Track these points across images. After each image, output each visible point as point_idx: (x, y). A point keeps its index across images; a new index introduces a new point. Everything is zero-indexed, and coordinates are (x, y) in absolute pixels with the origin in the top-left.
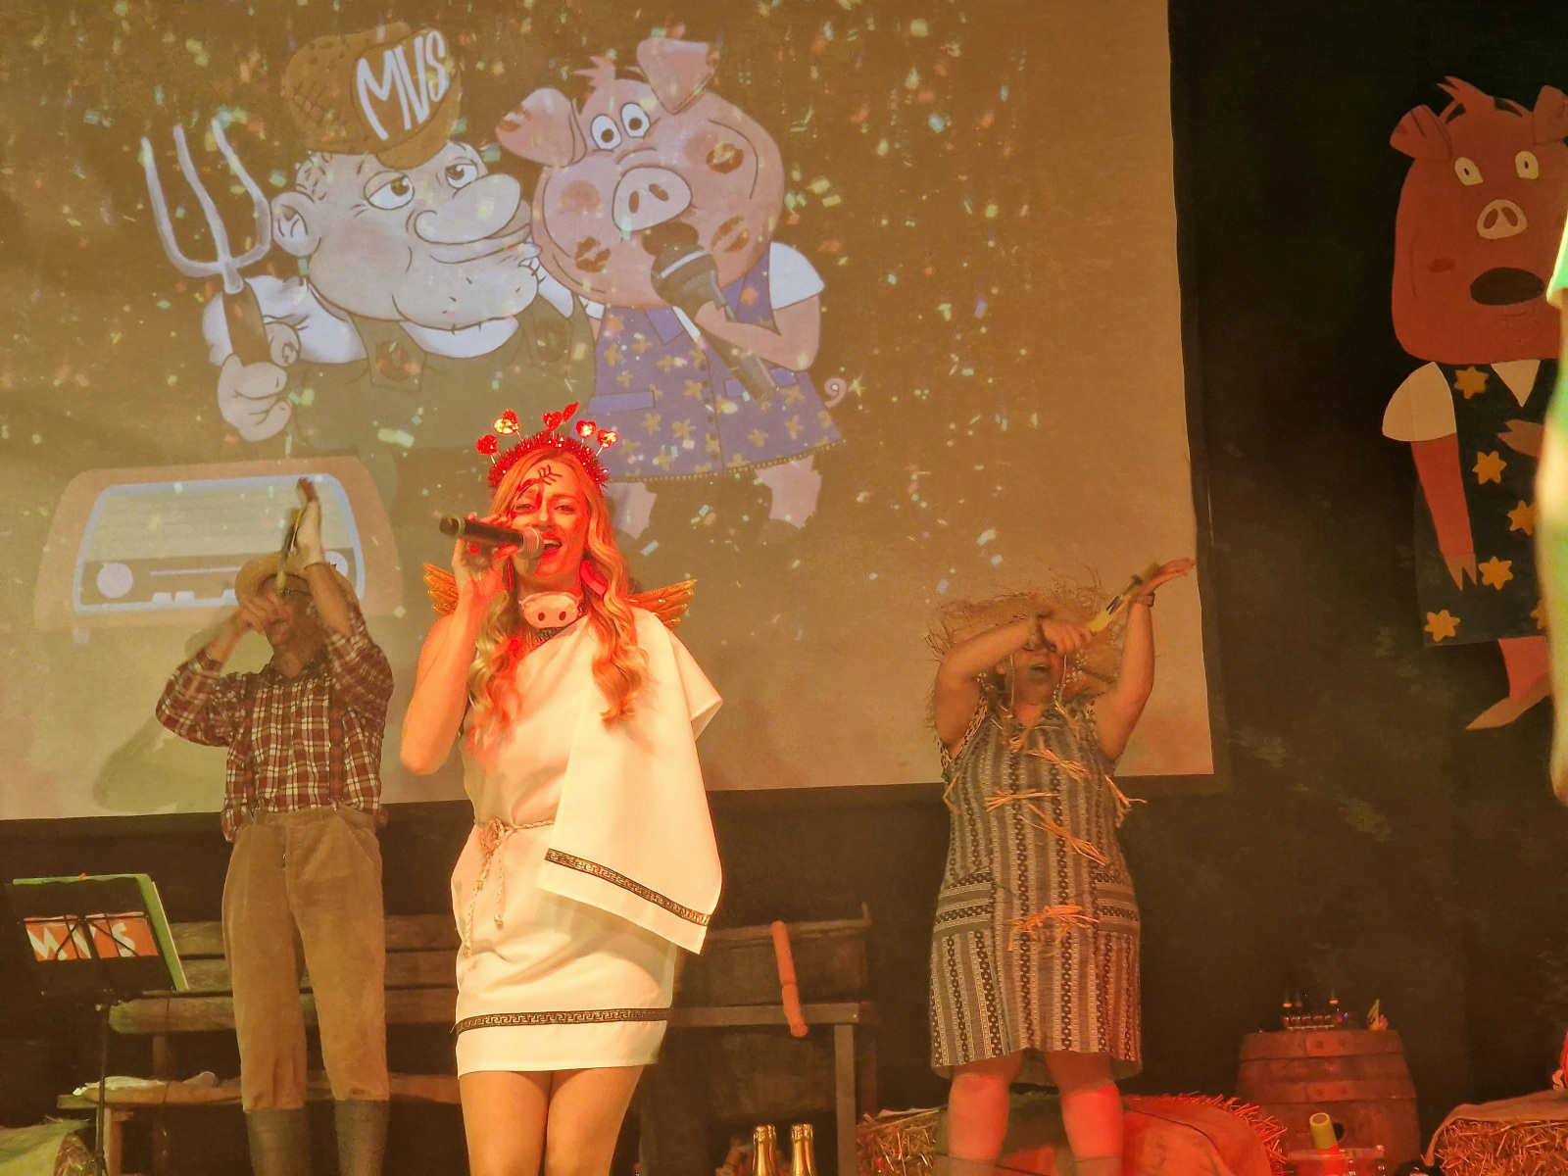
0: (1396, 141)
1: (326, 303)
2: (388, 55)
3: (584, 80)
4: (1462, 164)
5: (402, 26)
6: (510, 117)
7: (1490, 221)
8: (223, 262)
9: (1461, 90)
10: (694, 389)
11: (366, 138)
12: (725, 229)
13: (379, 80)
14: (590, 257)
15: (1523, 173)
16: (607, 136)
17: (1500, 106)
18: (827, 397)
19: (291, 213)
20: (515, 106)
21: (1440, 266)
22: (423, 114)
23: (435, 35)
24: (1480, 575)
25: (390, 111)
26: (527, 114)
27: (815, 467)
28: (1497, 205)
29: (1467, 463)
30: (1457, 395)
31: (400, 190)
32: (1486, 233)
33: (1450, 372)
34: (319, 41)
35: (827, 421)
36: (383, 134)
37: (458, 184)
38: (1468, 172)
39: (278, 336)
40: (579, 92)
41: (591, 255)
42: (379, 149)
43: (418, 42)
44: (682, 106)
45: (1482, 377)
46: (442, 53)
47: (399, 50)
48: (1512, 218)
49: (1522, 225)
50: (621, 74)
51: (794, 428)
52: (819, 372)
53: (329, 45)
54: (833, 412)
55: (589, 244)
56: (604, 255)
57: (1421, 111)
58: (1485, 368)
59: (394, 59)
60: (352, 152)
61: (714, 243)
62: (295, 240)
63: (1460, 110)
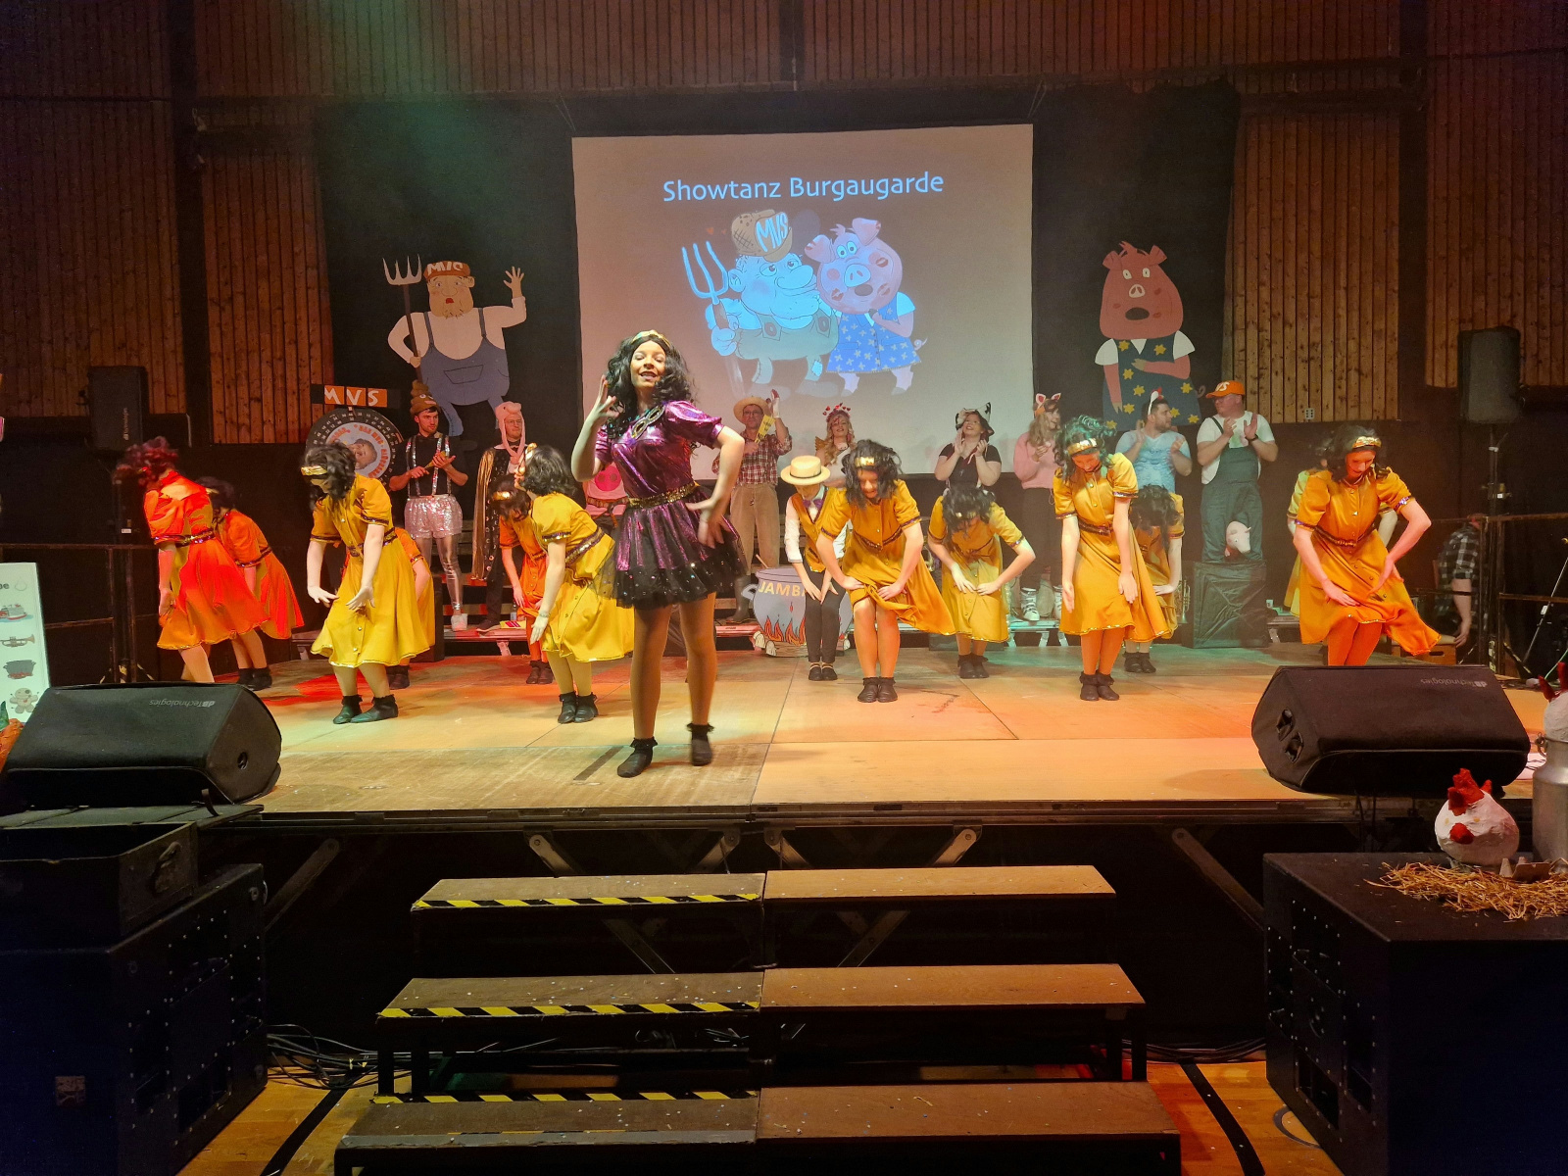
0: (1105, 263)
1: (747, 308)
2: (767, 221)
3: (834, 232)
4: (1125, 272)
5: (772, 211)
6: (809, 245)
7: (1133, 292)
8: (712, 293)
9: (1127, 246)
10: (872, 342)
11: (760, 251)
12: (882, 287)
13: (764, 229)
14: (837, 296)
15: (1144, 275)
16: (842, 253)
17: (1138, 252)
18: (915, 346)
19: (734, 277)
20: (811, 241)
21: (1117, 306)
22: (779, 243)
23: (783, 214)
24: (1124, 409)
25: (768, 241)
26: (814, 244)
27: (911, 370)
28: (1136, 286)
29: (1121, 372)
30: (1119, 349)
31: (772, 270)
32: (1131, 295)
33: (1117, 343)
34: (743, 216)
35: (915, 354)
36: (766, 250)
37: (793, 267)
38: (1127, 275)
39: (731, 320)
40: (833, 237)
41: (837, 295)
42: (765, 255)
43: (778, 216)
44: (868, 243)
45: (1128, 344)
46: (786, 220)
47: (771, 219)
48: (1141, 292)
49: (1144, 292)
50: (847, 231)
51: (904, 356)
52: (913, 338)
53: (746, 217)
54: (917, 351)
55: (836, 291)
56: (841, 295)
57: (1113, 253)
58: (1129, 341)
59: (769, 222)
60: (755, 255)
61: (879, 290)
62: (736, 286)
63: (1126, 253)
